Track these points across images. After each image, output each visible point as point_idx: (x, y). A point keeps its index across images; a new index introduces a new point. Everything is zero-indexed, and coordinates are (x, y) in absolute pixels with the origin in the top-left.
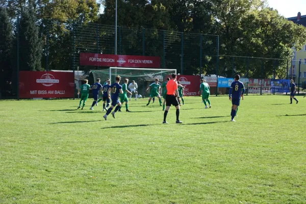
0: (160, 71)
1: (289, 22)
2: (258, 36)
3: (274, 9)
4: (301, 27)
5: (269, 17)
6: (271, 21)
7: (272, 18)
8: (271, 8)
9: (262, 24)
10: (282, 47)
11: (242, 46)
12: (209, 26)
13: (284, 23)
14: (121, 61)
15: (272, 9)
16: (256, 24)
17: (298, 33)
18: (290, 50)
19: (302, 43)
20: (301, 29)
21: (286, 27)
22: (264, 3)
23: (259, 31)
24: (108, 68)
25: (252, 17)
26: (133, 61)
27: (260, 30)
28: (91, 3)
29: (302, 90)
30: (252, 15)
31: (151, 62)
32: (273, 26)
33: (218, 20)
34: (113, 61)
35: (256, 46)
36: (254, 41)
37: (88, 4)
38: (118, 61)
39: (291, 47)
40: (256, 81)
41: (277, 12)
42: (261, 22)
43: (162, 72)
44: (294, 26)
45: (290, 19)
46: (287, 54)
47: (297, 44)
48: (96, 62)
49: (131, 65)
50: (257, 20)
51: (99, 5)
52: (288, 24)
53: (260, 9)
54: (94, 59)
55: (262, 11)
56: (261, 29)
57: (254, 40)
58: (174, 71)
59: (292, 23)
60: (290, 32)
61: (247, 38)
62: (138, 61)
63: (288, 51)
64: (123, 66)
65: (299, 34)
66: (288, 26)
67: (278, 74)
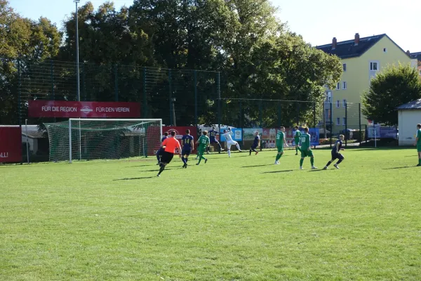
0: (141, 122)
1: (317, 51)
2: (276, 71)
3: (297, 35)
4: (335, 57)
5: (290, 45)
6: (294, 51)
7: (294, 47)
8: (293, 32)
9: (282, 54)
10: (310, 84)
11: (256, 86)
12: (209, 60)
13: (312, 53)
14: (86, 110)
15: (294, 34)
16: (273, 55)
17: (330, 66)
18: (321, 88)
19: (336, 79)
20: (334, 60)
21: (314, 58)
22: (284, 27)
23: (277, 64)
24: (67, 119)
25: (267, 46)
26: (102, 109)
27: (279, 62)
28: (51, 31)
30: (267, 43)
31: (128, 110)
32: (297, 57)
33: (222, 52)
34: (75, 109)
35: (275, 85)
36: (272, 78)
37: (45, 33)
38: (81, 110)
39: (322, 85)
40: (272, 131)
41: (302, 38)
42: (280, 52)
43: (143, 123)
44: (324, 57)
45: (318, 48)
46: (317, 94)
47: (330, 81)
48: (51, 112)
49: (100, 115)
50: (274, 50)
51: (61, 34)
52: (316, 54)
53: (278, 35)
54: (49, 108)
55: (281, 37)
56: (281, 62)
57: (271, 76)
58: (159, 121)
59: (321, 52)
60: (319, 64)
61: (262, 75)
62: (109, 110)
63: (319, 90)
64: (89, 116)
65: (331, 68)
66: (316, 57)
67: (307, 121)
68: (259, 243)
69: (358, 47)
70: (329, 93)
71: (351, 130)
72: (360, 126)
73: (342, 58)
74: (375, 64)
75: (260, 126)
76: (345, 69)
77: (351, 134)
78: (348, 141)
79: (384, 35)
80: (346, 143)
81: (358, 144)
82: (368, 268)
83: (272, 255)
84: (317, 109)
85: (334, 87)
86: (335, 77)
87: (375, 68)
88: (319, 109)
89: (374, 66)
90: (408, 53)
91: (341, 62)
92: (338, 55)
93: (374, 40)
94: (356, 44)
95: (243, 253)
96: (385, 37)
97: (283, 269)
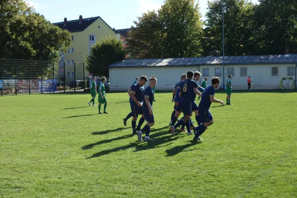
1: (55, 26)
3: (40, 15)
4: (66, 31)
5: (36, 22)
6: (38, 26)
7: (39, 23)
8: (37, 13)
9: (29, 28)
10: (49, 50)
11: (13, 50)
13: (51, 28)
16: (24, 28)
17: (63, 37)
18: (57, 52)
20: (65, 33)
21: (52, 31)
22: (31, 9)
25: (19, 22)
27: (28, 34)
29: (70, 89)
30: (19, 20)
32: (40, 30)
35: (25, 49)
36: (23, 45)
39: (57, 50)
40: (24, 82)
41: (44, 17)
42: (29, 26)
44: (59, 31)
45: (56, 24)
46: (54, 56)
47: (63, 47)
50: (24, 25)
52: (54, 28)
53: (27, 15)
55: (29, 16)
57: (22, 43)
59: (57, 27)
60: (56, 36)
61: (16, 42)
63: (55, 53)
65: (64, 38)
66: (54, 30)
67: (47, 75)
68: (28, 161)
69: (81, 24)
70: (62, 55)
71: (78, 81)
72: (84, 78)
73: (72, 32)
74: (93, 37)
75: (16, 78)
76: (73, 39)
77: (78, 83)
78: (76, 88)
79: (99, 17)
80: (75, 90)
81: (82, 90)
82: (107, 176)
83: (38, 169)
84: (55, 66)
85: (66, 52)
86: (67, 45)
87: (93, 39)
88: (56, 66)
89: (92, 38)
90: (114, 30)
91: (70, 34)
92: (69, 30)
93: (92, 20)
94: (80, 23)
95: (18, 169)
96: (99, 19)
97: (48, 179)
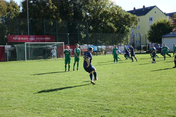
0: (55, 44)
2: (111, 22)
3: (119, 6)
4: (135, 16)
6: (118, 14)
7: (118, 12)
8: (117, 5)
10: (125, 27)
11: (103, 28)
14: (32, 39)
15: (118, 6)
16: (109, 15)
17: (133, 19)
18: (130, 29)
21: (127, 16)
22: (114, 3)
23: (111, 19)
24: (24, 43)
26: (39, 39)
28: (15, 6)
29: (137, 51)
31: (49, 39)
32: (119, 16)
33: (88, 14)
34: (27, 39)
35: (110, 27)
37: (12, 7)
38: (30, 39)
39: (130, 27)
40: (110, 47)
41: (121, 8)
42: (112, 14)
43: (56, 44)
44: (131, 16)
45: (128, 12)
46: (128, 31)
47: (133, 26)
48: (17, 40)
49: (38, 41)
50: (110, 13)
51: (19, 7)
52: (127, 14)
54: (16, 38)
55: (112, 8)
56: (113, 18)
57: (109, 24)
58: (63, 43)
59: (130, 14)
60: (129, 19)
61: (105, 23)
62: (41, 39)
63: (128, 29)
64: (33, 41)
67: (124, 42)
69: (144, 11)
71: (142, 46)
72: (146, 44)
73: (138, 16)
74: (152, 18)
75: (105, 45)
76: (139, 20)
77: (142, 48)
80: (140, 51)
81: (145, 52)
85: (135, 28)
86: (135, 24)
87: (152, 20)
88: (129, 37)
90: (165, 13)
91: (138, 18)
93: (151, 8)
96: (156, 7)
